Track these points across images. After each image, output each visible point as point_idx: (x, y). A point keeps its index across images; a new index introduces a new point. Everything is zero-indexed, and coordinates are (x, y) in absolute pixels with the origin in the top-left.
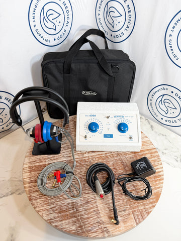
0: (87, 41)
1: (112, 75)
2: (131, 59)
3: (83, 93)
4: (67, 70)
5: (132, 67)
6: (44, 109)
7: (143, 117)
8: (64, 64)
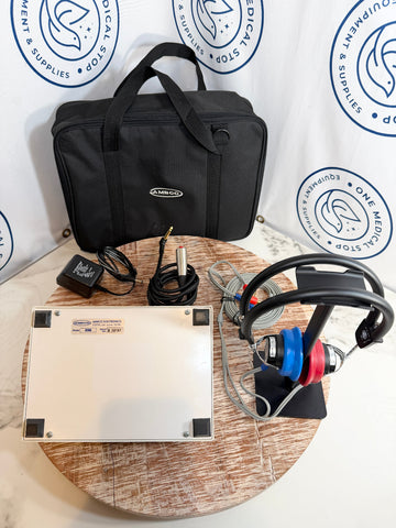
0: (153, 73)
1: (214, 149)
2: (258, 111)
3: (153, 192)
4: (112, 143)
5: (260, 131)
6: (68, 230)
7: (289, 240)
8: (102, 129)
